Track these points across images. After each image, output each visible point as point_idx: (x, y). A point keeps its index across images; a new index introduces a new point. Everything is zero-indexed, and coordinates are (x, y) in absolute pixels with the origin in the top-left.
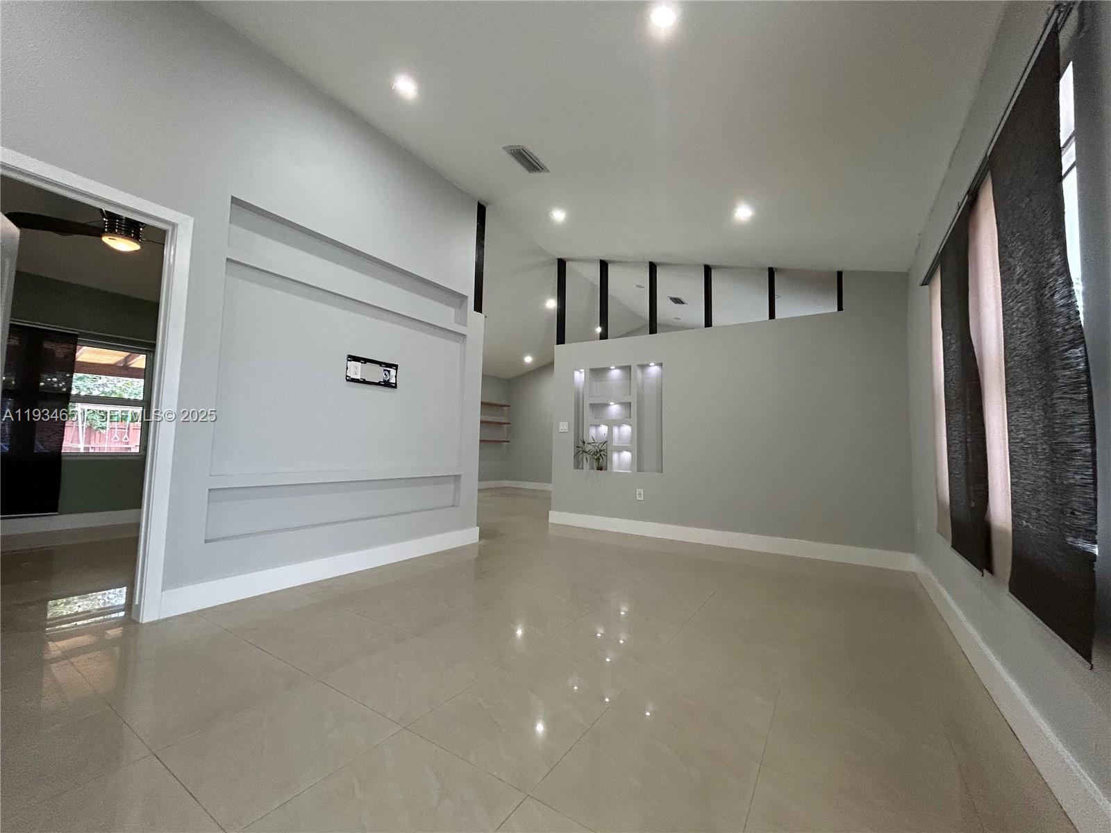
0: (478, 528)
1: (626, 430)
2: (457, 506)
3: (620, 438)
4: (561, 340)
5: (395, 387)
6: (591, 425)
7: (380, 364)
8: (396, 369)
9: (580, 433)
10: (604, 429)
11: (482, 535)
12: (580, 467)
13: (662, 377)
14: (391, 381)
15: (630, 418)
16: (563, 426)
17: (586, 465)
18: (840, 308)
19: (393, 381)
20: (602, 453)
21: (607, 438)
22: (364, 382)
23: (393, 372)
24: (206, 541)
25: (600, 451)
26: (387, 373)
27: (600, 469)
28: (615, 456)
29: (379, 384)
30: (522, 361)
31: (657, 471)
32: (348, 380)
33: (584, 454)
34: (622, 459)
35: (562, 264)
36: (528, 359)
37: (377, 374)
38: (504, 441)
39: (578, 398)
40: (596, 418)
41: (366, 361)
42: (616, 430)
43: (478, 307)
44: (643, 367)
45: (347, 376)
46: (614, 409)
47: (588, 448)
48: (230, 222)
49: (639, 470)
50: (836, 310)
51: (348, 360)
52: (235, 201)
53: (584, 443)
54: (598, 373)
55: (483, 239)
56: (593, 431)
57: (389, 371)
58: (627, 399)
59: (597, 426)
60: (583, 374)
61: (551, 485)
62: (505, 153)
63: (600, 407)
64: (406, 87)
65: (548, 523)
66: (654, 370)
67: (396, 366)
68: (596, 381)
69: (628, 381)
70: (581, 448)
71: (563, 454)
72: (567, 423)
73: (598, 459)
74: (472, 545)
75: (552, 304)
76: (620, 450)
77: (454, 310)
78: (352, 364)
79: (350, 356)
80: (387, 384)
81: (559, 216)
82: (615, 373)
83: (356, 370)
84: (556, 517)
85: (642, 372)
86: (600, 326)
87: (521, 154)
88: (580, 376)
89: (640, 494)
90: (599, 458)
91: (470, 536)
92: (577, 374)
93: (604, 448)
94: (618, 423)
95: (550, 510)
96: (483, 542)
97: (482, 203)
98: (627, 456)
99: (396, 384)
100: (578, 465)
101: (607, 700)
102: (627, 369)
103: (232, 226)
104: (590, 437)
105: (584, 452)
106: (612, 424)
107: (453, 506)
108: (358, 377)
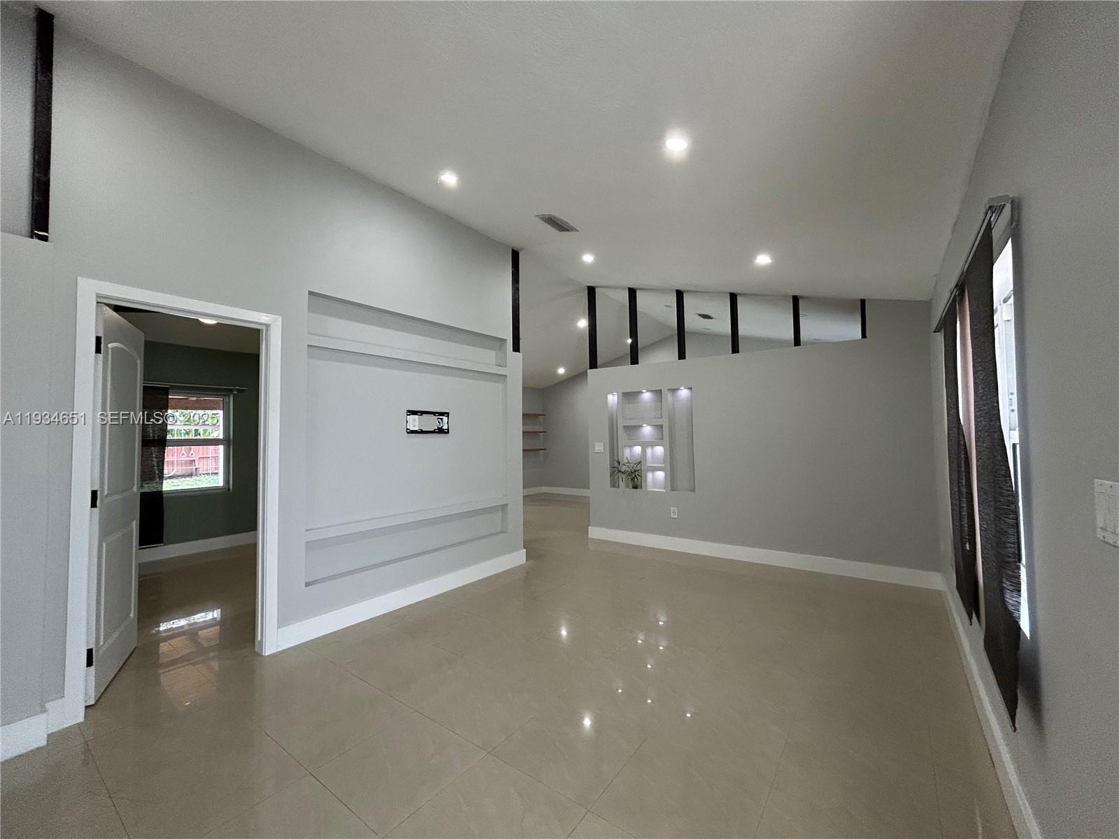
0: (525, 550)
1: (659, 450)
2: (505, 532)
3: (653, 456)
4: (593, 364)
5: (448, 432)
6: (625, 446)
7: (434, 413)
8: (448, 417)
9: (615, 453)
10: (638, 449)
11: (528, 557)
12: (617, 485)
13: (691, 400)
14: (444, 428)
15: (662, 439)
16: (599, 447)
17: (622, 484)
18: (864, 336)
19: (445, 427)
20: (637, 473)
21: (641, 458)
22: (422, 432)
23: (445, 419)
24: (307, 584)
25: (635, 471)
26: (440, 420)
27: (635, 487)
28: (650, 476)
29: (434, 432)
30: (555, 372)
31: (691, 491)
32: (408, 433)
33: (620, 474)
34: (656, 479)
35: (591, 291)
36: (561, 371)
37: (431, 423)
38: (541, 449)
39: (612, 418)
40: (629, 439)
41: (422, 413)
42: (649, 451)
43: (516, 348)
44: (674, 391)
45: (407, 429)
46: (647, 430)
47: (623, 468)
48: (309, 311)
49: (673, 489)
50: (861, 337)
51: (408, 415)
52: (310, 293)
53: (619, 463)
54: (630, 396)
55: (518, 282)
56: (627, 452)
57: (442, 419)
58: (659, 422)
59: (631, 446)
60: (616, 396)
61: (588, 491)
62: (538, 219)
63: (633, 429)
64: (449, 179)
65: (588, 539)
66: (684, 393)
67: (448, 413)
68: (629, 403)
69: (660, 404)
70: (616, 469)
71: (599, 472)
72: (602, 444)
73: (633, 479)
74: (521, 566)
75: (583, 323)
76: (654, 469)
77: (494, 352)
78: (411, 418)
79: (408, 411)
80: (441, 431)
81: (588, 258)
82: (647, 396)
83: (415, 423)
84: (595, 532)
85: (673, 397)
86: (631, 337)
87: (552, 220)
88: (613, 399)
89: (674, 512)
90: (635, 478)
91: (518, 558)
92: (610, 397)
93: (638, 468)
94: (653, 445)
95: (589, 525)
96: (531, 562)
97: (515, 249)
98: (660, 475)
99: (448, 429)
100: (614, 484)
101: (649, 701)
102: (658, 393)
103: (310, 314)
104: (625, 457)
105: (620, 471)
106: (645, 446)
107: (502, 532)
108: (416, 428)
